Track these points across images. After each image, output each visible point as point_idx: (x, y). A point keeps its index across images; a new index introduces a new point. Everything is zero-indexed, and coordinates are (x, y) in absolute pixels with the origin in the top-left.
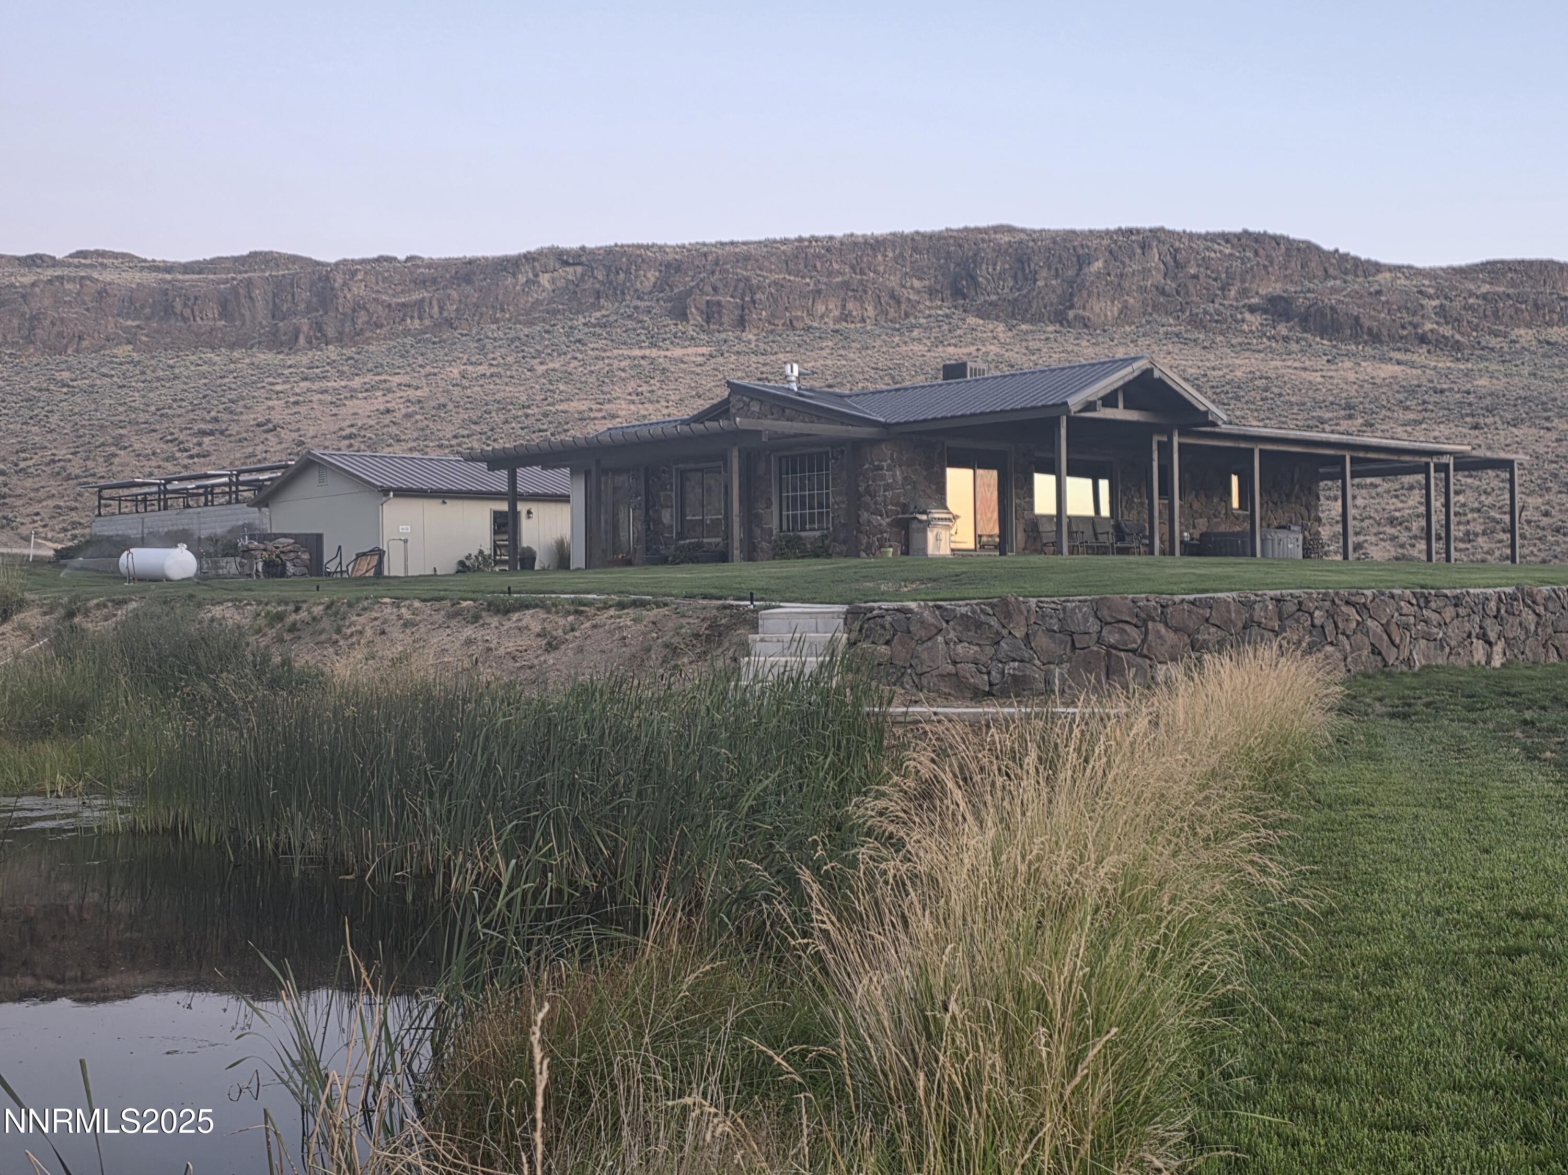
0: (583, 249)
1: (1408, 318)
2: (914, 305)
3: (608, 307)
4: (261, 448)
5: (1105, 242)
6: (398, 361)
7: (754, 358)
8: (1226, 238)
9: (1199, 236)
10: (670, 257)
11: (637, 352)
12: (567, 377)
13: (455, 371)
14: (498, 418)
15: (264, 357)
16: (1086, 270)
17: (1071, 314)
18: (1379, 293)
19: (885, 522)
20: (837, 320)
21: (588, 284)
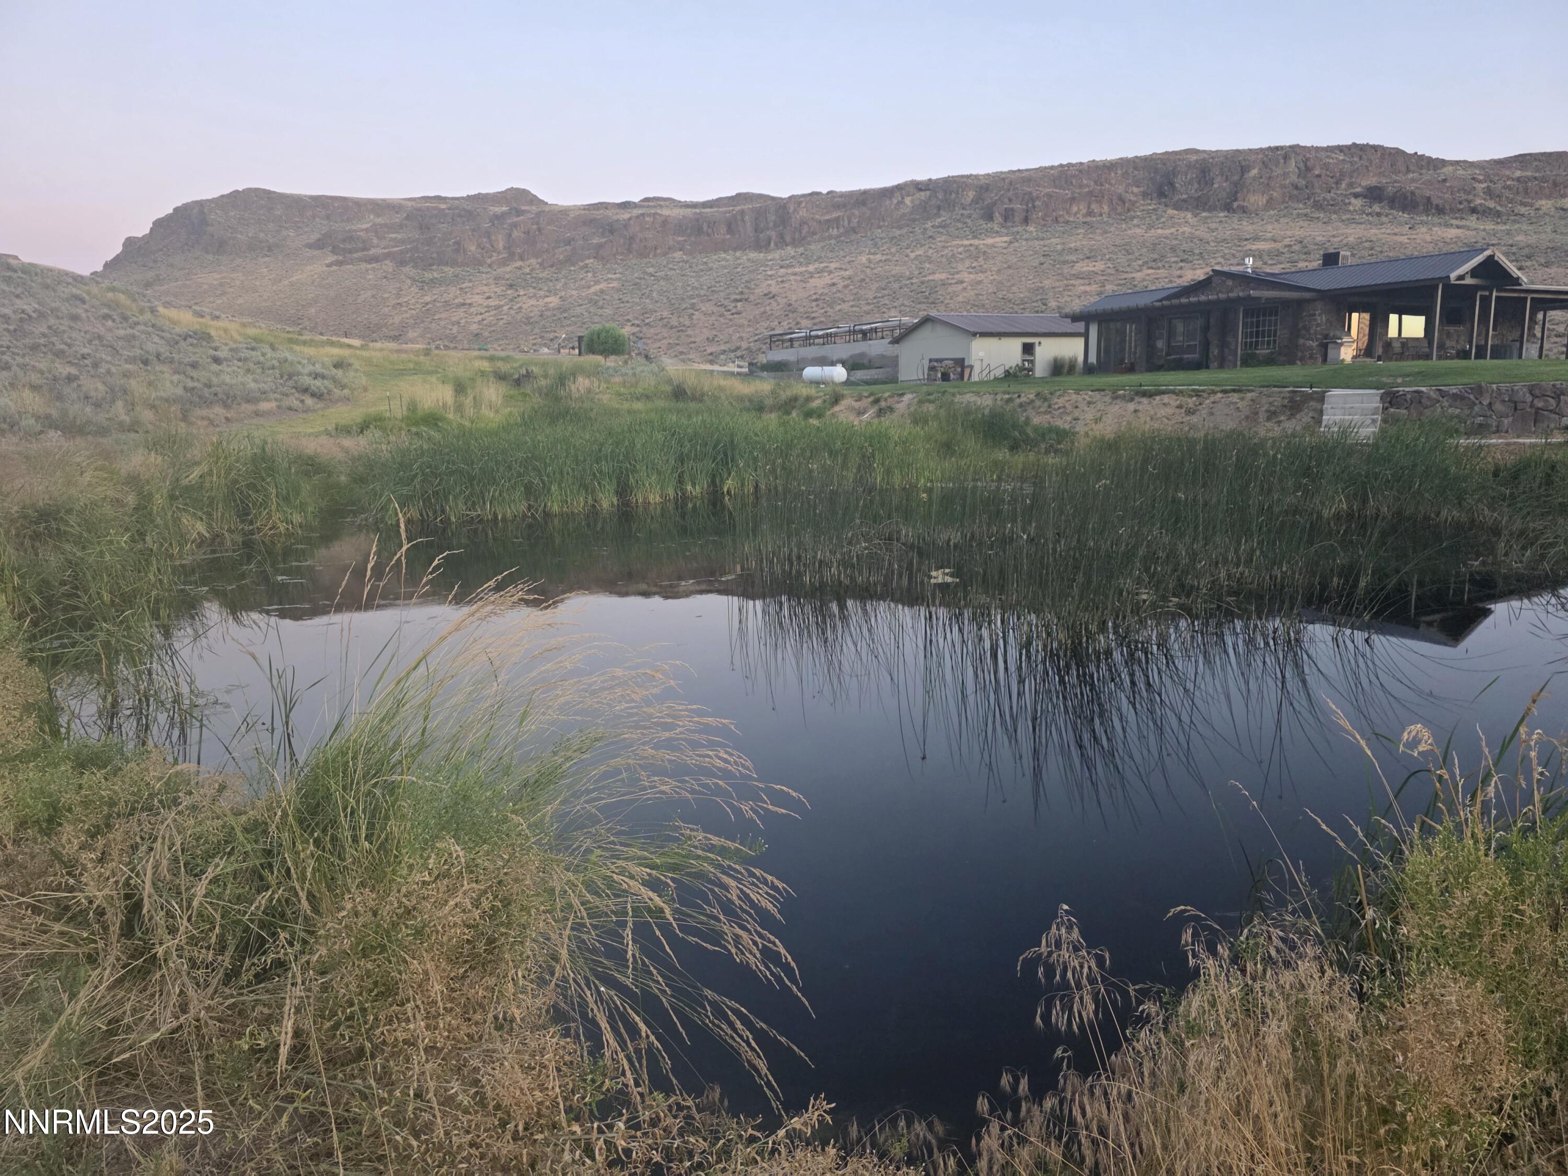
0: (930, 180)
1: (1464, 197)
2: (1133, 203)
3: (945, 216)
4: (768, 308)
5: (1260, 156)
6: (830, 255)
7: (1037, 243)
8: (1340, 149)
9: (1322, 149)
10: (982, 182)
11: (966, 242)
12: (929, 259)
13: (863, 259)
14: (896, 286)
15: (753, 255)
16: (1246, 176)
17: (1235, 205)
18: (1445, 181)
19: (1315, 344)
20: (1085, 216)
21: (933, 202)
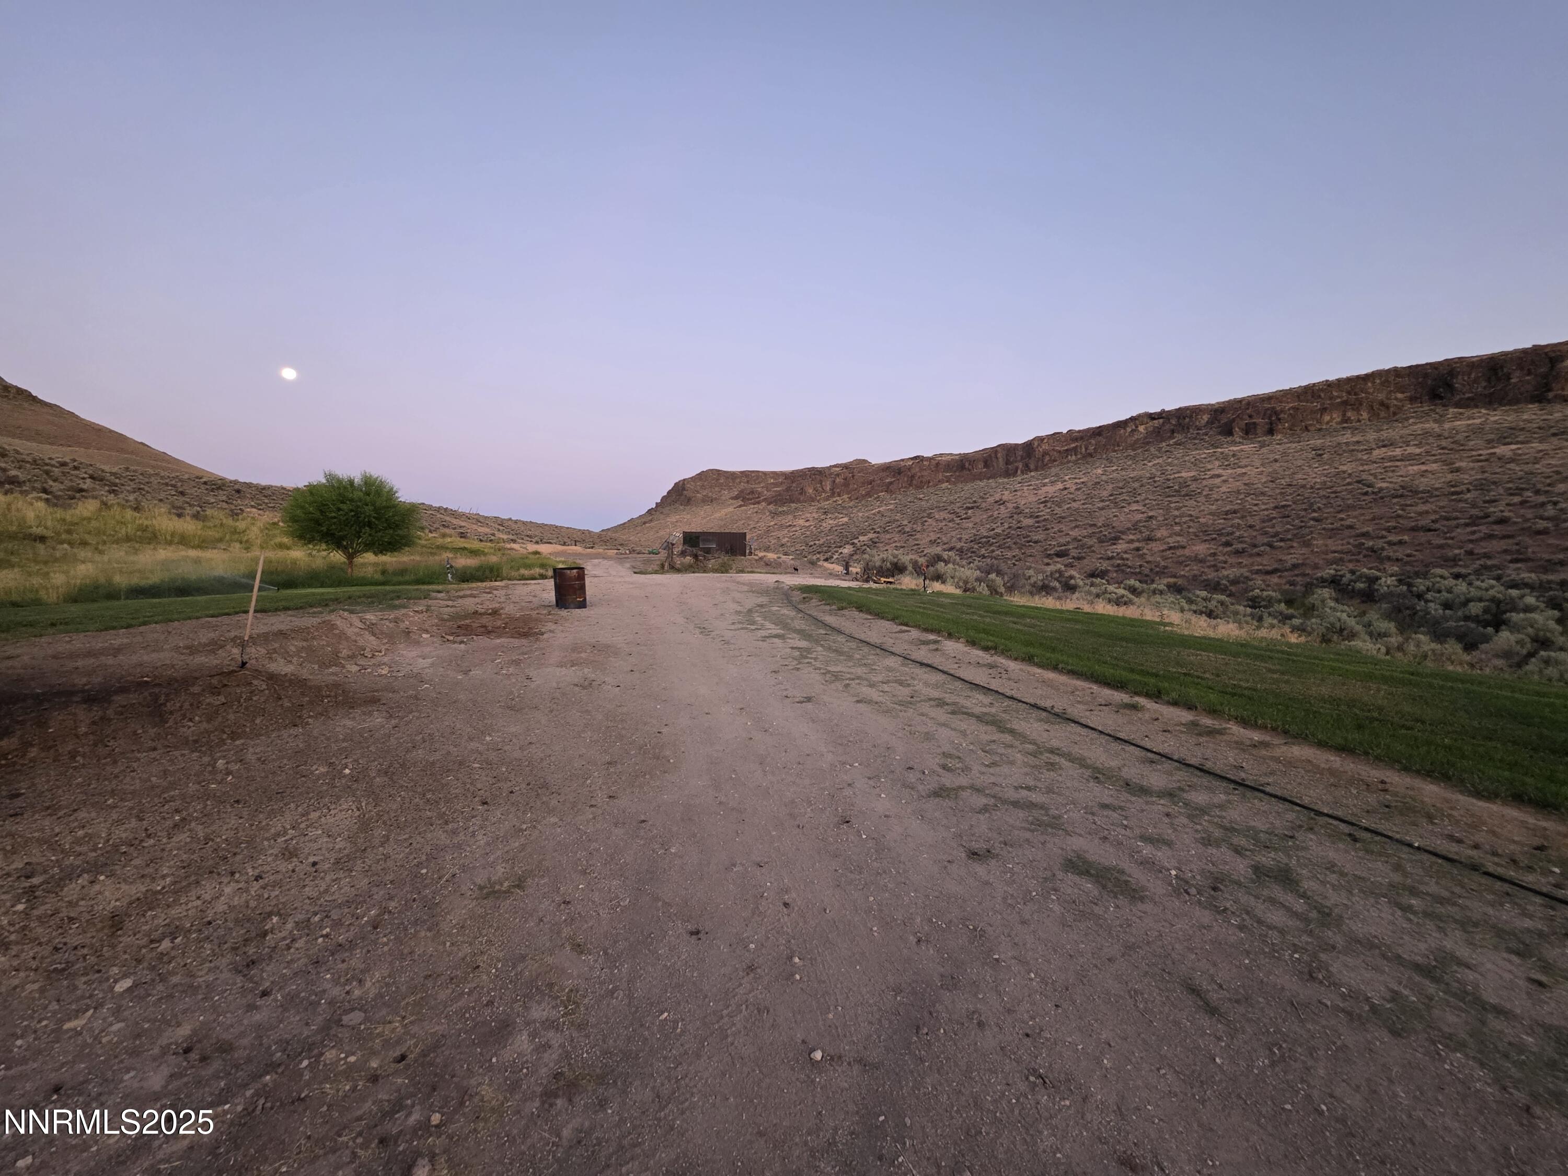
2: (1399, 407)
4: (995, 512)
6: (1066, 471)
11: (1208, 451)
12: (1170, 465)
13: (1099, 471)
15: (1003, 481)
17: (1550, 396)
20: (1340, 423)
21: (1167, 427)
